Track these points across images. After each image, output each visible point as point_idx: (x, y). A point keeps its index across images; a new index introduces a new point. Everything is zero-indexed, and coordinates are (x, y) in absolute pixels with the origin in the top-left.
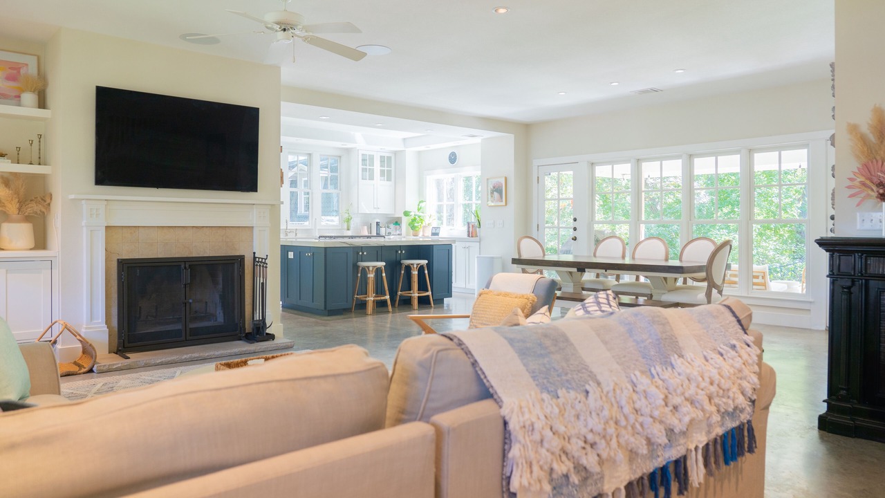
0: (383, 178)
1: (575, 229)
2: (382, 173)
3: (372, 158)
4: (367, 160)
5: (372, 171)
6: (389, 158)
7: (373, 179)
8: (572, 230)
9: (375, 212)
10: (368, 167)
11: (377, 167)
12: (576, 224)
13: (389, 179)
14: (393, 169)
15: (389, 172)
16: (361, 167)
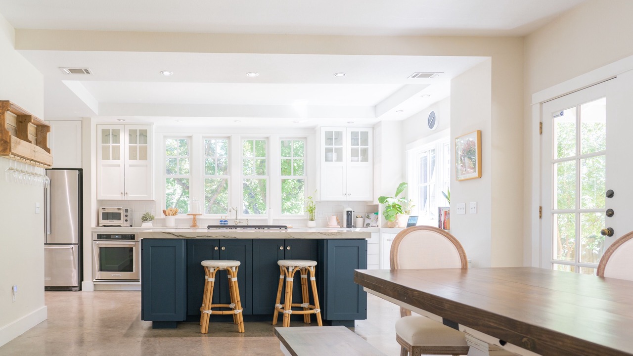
0: (356, 159)
1: (610, 213)
2: (354, 153)
3: (339, 135)
4: (333, 138)
5: (339, 152)
6: (365, 134)
7: (341, 160)
8: (603, 216)
9: (344, 199)
10: (334, 147)
11: (347, 145)
12: (612, 204)
13: (365, 159)
14: (370, 147)
15: (365, 152)
16: (323, 146)
